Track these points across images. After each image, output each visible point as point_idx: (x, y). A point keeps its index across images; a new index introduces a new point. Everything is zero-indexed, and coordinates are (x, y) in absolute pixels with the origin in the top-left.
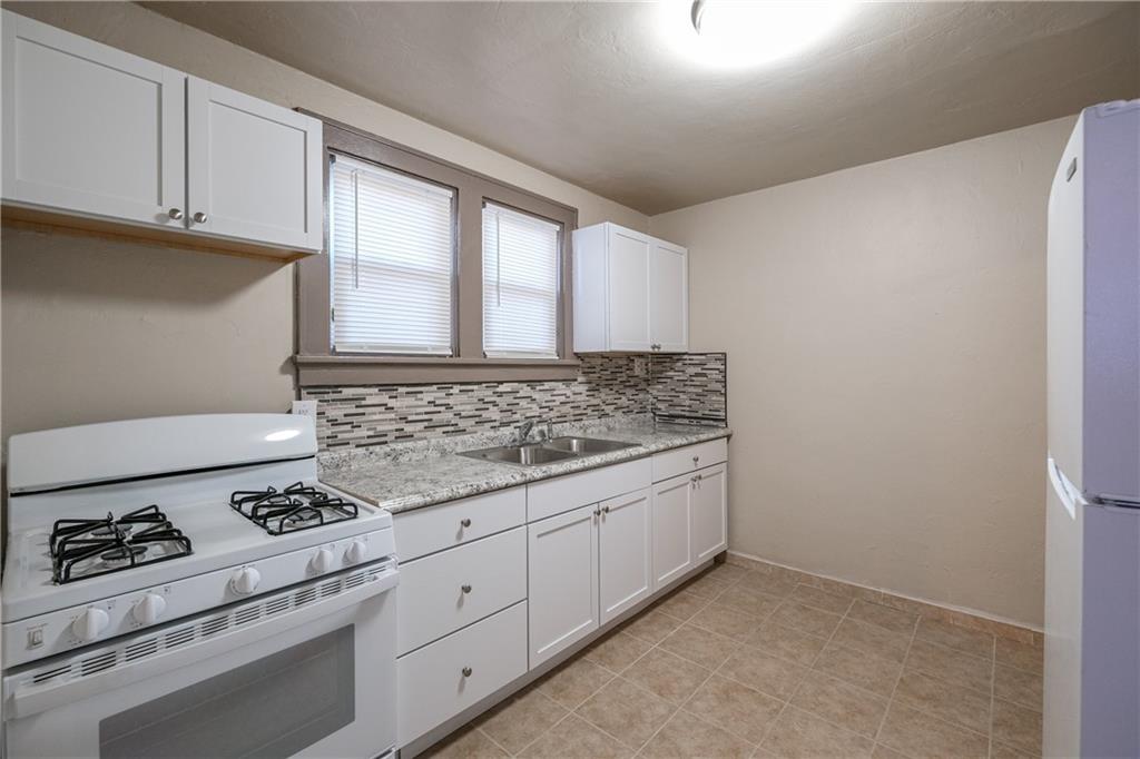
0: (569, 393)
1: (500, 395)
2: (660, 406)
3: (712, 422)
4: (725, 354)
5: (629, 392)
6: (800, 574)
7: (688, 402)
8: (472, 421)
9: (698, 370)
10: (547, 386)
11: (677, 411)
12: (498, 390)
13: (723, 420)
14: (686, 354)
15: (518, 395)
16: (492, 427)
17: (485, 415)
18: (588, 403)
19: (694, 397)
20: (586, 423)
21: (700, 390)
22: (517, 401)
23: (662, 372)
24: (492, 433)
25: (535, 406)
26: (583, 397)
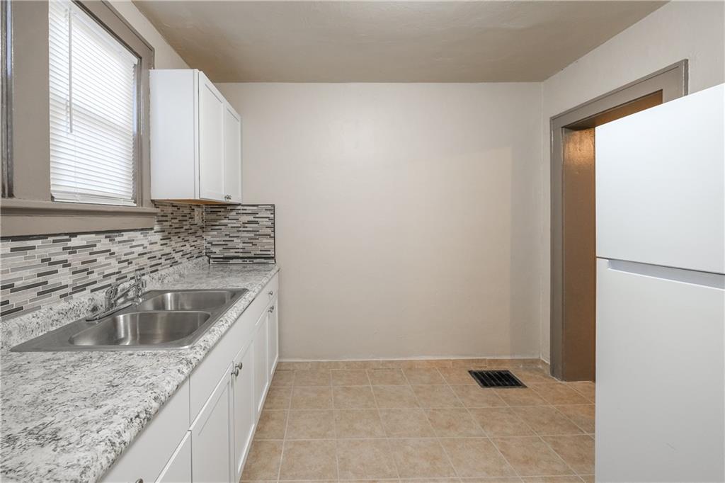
0: (146, 244)
1: (73, 250)
2: (214, 249)
3: (263, 260)
4: (273, 205)
5: (192, 238)
6: (330, 362)
7: (241, 245)
8: (33, 293)
9: (251, 218)
10: (126, 236)
11: (232, 253)
12: (70, 244)
13: (273, 258)
14: (239, 205)
15: (95, 249)
16: (61, 296)
17: (52, 280)
18: (163, 252)
19: (247, 240)
20: (163, 272)
21: (252, 235)
22: (93, 257)
23: (215, 220)
24: (63, 305)
25: (113, 261)
26: (157, 247)
